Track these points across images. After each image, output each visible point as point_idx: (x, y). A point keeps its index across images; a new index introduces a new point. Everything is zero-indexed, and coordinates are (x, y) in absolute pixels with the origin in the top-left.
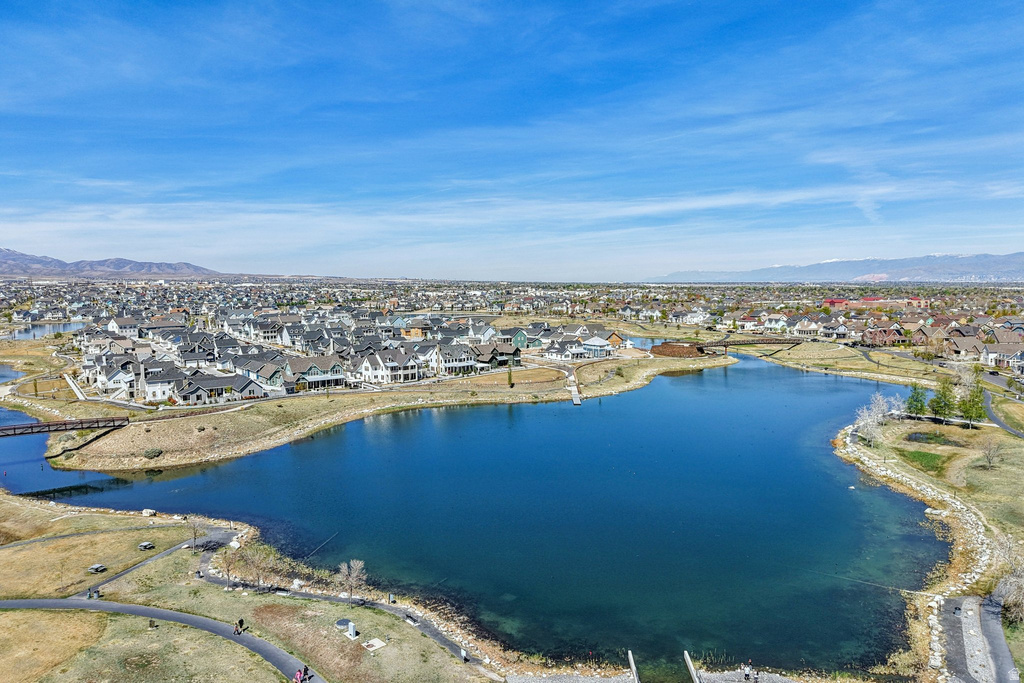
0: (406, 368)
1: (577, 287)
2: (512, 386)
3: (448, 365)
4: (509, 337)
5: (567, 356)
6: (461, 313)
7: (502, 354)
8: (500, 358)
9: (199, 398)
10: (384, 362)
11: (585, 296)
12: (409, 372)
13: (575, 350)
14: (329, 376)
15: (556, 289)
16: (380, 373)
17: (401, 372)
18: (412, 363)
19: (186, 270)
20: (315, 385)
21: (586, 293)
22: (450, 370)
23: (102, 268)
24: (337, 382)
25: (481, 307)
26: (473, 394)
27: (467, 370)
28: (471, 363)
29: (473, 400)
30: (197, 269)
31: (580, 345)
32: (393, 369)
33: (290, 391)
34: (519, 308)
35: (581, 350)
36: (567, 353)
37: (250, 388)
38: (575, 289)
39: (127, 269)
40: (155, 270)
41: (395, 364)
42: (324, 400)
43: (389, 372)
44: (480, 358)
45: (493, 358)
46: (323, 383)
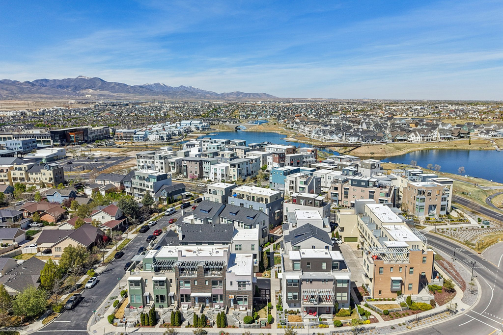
0: (427, 137)
1: (476, 103)
2: (470, 144)
3: (441, 136)
4: (459, 128)
5: (490, 136)
6: (417, 117)
7: (462, 134)
8: (461, 135)
9: (368, 141)
10: (420, 134)
11: (484, 110)
12: (428, 138)
13: (493, 133)
14: (403, 138)
15: (462, 105)
16: (417, 138)
17: (426, 138)
18: (430, 135)
19: (264, 96)
20: (399, 140)
21: (485, 108)
22: (443, 138)
23: (231, 96)
24: (405, 140)
25: (427, 115)
26: (455, 146)
27: (449, 139)
28: (450, 136)
29: (456, 148)
30: (268, 96)
31: (496, 131)
32: (423, 137)
33: (393, 141)
34: (449, 116)
35: (496, 133)
36: (490, 134)
37: (382, 140)
38: (476, 105)
39: (241, 96)
40: (252, 96)
41: (424, 135)
42: (405, 145)
43: (421, 138)
44: (453, 135)
45: (459, 135)
46: (401, 140)
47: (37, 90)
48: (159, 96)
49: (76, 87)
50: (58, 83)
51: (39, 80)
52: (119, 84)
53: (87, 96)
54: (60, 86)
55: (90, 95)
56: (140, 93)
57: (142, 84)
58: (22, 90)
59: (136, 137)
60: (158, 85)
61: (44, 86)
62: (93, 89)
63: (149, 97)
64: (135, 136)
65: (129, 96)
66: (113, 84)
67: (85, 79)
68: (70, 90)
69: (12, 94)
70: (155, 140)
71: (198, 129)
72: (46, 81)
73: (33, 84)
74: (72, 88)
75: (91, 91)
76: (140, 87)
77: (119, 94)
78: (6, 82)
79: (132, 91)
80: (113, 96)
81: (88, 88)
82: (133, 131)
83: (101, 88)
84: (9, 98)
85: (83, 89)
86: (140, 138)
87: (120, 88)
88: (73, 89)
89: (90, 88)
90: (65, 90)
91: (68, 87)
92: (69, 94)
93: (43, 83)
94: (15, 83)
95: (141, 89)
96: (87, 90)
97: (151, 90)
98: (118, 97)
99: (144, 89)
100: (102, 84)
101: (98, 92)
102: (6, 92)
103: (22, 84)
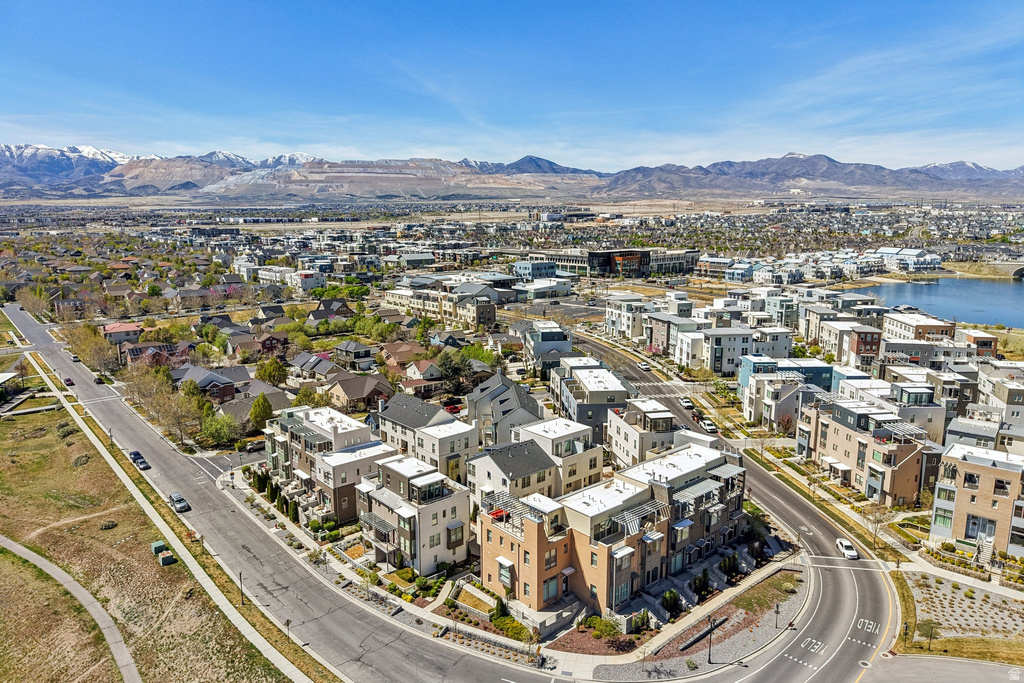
47: (711, 181)
48: (954, 192)
49: (778, 174)
50: (748, 169)
51: (718, 164)
52: (865, 167)
53: (792, 190)
54: (751, 174)
55: (799, 190)
56: (909, 185)
57: (918, 165)
58: (687, 183)
59: (729, 273)
60: (959, 167)
61: (725, 174)
62: (809, 179)
63: (928, 193)
64: (728, 271)
65: (879, 192)
66: (852, 168)
67: (797, 159)
68: (766, 179)
69: (670, 189)
70: (761, 281)
71: (906, 269)
72: (730, 164)
73: (706, 171)
74: (771, 176)
75: (804, 181)
76: (914, 171)
77: (859, 186)
78: (668, 168)
79: (890, 180)
80: (844, 192)
81: (799, 176)
82: (728, 260)
83: (825, 176)
84: (665, 196)
85: (790, 178)
86: (736, 276)
87: (866, 175)
88: (772, 178)
89: (803, 175)
90: (758, 182)
91: (763, 174)
92: (762, 187)
93: (722, 169)
94: (680, 170)
95: (913, 176)
96: (797, 179)
97: (938, 179)
98: (855, 193)
99: (921, 177)
100: (831, 168)
101: (819, 183)
102: (663, 185)
103: (690, 171)
